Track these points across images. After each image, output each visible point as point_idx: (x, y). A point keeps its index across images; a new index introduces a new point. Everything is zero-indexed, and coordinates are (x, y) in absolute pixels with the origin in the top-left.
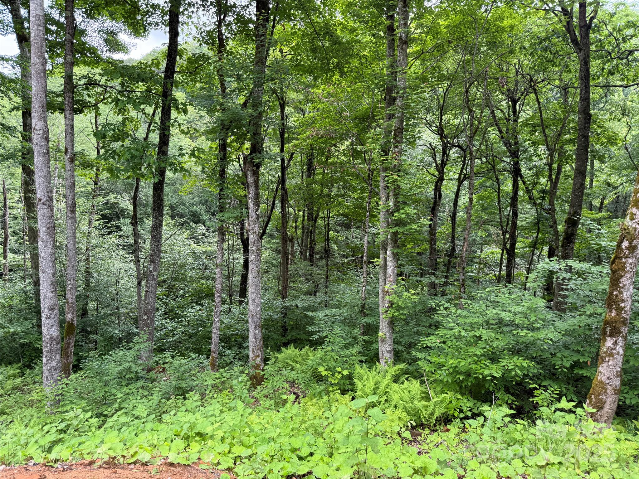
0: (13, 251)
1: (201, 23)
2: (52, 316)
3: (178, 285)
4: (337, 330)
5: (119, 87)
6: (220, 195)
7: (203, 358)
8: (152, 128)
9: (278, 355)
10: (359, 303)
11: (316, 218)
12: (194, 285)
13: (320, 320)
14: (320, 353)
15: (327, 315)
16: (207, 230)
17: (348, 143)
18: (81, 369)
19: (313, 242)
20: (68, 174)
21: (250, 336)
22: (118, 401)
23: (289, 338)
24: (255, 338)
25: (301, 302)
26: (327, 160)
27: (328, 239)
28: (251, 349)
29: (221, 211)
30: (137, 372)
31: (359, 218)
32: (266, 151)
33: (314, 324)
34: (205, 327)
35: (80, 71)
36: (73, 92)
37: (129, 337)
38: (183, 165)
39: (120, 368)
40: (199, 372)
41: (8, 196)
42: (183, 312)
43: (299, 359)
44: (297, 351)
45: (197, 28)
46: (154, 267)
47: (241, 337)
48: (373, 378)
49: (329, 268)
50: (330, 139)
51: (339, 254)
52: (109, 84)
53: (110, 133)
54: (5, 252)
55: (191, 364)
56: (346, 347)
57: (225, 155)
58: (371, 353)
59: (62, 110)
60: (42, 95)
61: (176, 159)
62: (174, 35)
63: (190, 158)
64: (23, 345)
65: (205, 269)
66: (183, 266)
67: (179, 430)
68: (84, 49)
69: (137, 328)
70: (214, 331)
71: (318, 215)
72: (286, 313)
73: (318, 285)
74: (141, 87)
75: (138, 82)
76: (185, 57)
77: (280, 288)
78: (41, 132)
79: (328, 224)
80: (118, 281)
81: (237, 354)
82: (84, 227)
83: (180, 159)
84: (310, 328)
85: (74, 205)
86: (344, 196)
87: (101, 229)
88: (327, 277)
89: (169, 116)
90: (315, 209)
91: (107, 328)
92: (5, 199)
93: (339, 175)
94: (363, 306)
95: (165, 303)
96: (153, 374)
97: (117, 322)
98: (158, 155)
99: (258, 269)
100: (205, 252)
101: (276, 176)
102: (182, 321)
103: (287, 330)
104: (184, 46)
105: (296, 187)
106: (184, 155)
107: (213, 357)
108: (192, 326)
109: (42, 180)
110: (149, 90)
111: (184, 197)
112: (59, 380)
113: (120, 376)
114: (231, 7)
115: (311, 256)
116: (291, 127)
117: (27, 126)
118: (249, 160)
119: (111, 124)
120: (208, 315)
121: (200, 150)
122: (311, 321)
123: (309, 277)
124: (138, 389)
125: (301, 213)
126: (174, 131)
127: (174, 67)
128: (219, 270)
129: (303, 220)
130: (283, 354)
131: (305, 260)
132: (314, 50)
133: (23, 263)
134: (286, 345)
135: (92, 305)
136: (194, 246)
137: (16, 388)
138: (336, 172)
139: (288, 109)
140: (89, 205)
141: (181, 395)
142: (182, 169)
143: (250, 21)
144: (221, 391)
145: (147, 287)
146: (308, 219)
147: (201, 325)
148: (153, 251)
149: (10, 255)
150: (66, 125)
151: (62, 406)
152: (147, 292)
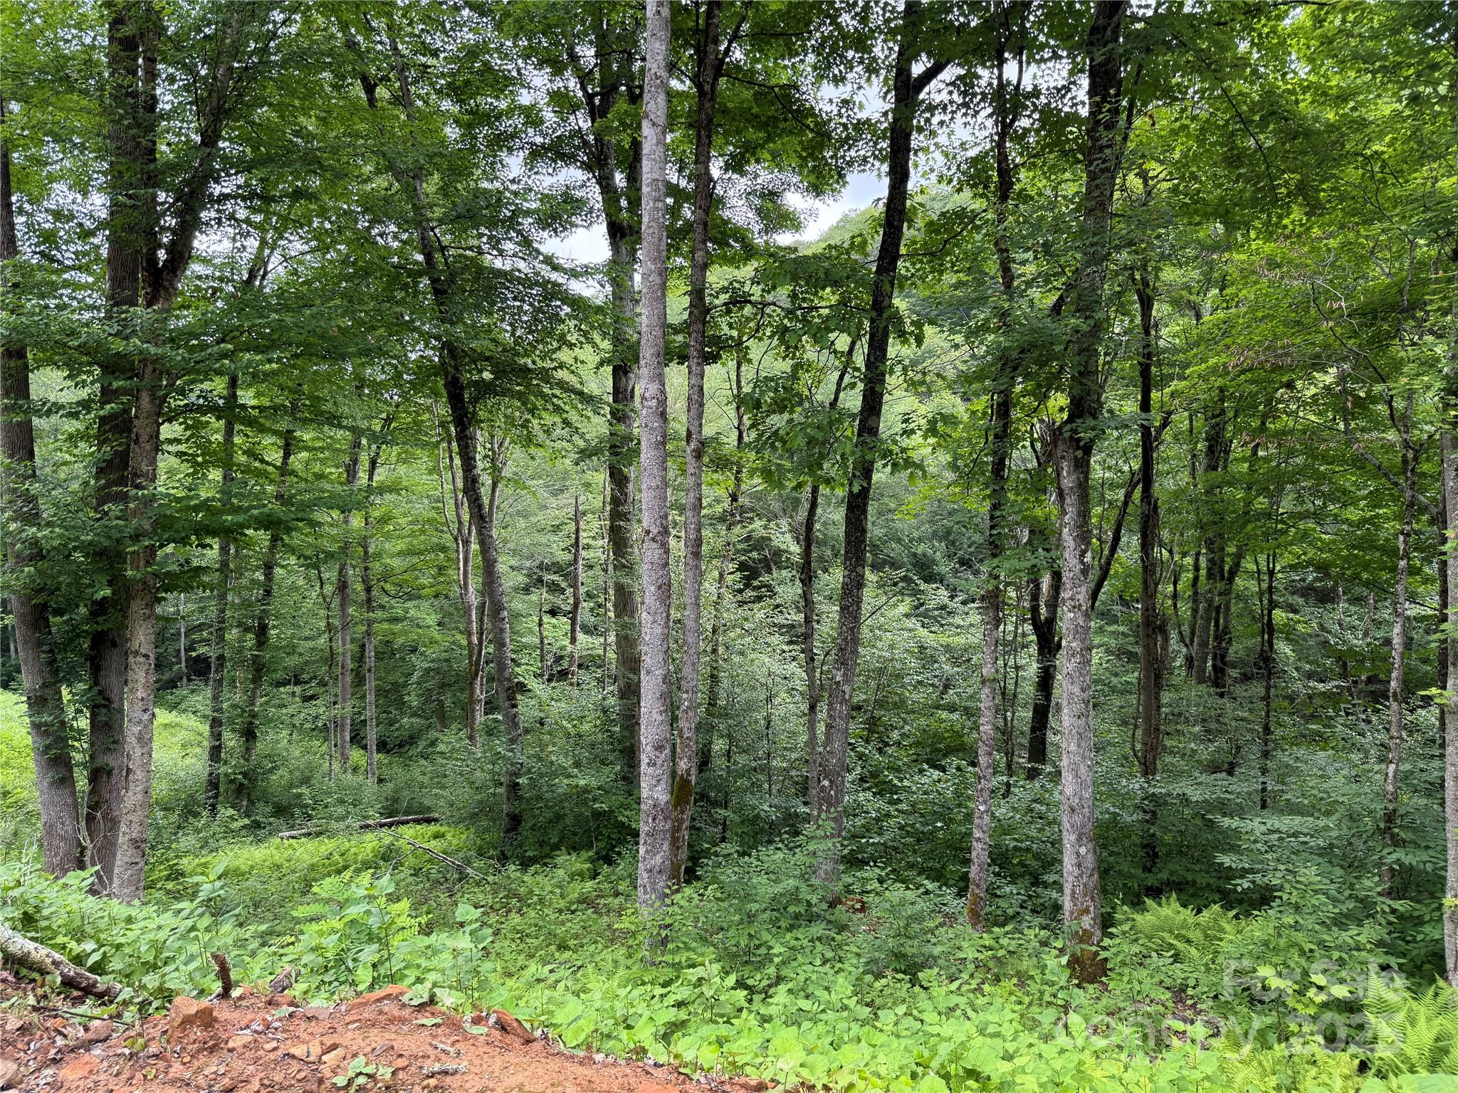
0: (587, 630)
1: (957, 144)
2: (659, 762)
3: (887, 717)
4: (1310, 873)
5: (786, 303)
6: (992, 518)
7: (949, 894)
8: (847, 379)
9: (1138, 917)
10: (1378, 806)
11: (1233, 573)
12: (923, 722)
13: (1255, 842)
14: (1259, 927)
15: (1278, 831)
16: (952, 597)
17: (1329, 377)
18: (698, 878)
19: (1223, 635)
20: (691, 481)
21: (1066, 859)
22: (777, 960)
23: (1164, 876)
24: (1079, 866)
25: (1198, 789)
26: (1263, 423)
27: (1269, 628)
28: (1067, 891)
29: (994, 556)
30: (809, 903)
31: (1365, 576)
32: (1111, 411)
33: (1234, 849)
34: (949, 821)
35: (717, 276)
36: (704, 323)
37: (792, 825)
38: (910, 453)
39: (778, 889)
40: (942, 925)
41: (582, 525)
42: (901, 780)
43: (1196, 935)
44: (1187, 914)
45: (947, 155)
46: (845, 675)
47: (1037, 857)
48: (1429, 1019)
49: (1273, 705)
50: (1273, 371)
51: (1297, 669)
52: (770, 298)
53: (768, 397)
54: (573, 631)
55: (922, 905)
56: (1340, 922)
57: (1006, 426)
58: (1418, 951)
59: (683, 358)
60: (658, 332)
61: (895, 442)
62: (899, 176)
63: (925, 438)
64: (598, 815)
65: (946, 687)
66: (898, 677)
67: (926, 1054)
68: (724, 233)
69: (805, 803)
70: (977, 834)
71: (1237, 565)
72: (1154, 813)
73: (1238, 748)
74: (829, 297)
75: (823, 288)
76: (920, 223)
77: (1138, 746)
78: (654, 403)
79: (1270, 587)
80: (769, 699)
81: (1030, 897)
82: (710, 587)
83: (906, 442)
84: (1226, 860)
85: (699, 542)
86: (1318, 516)
87: (741, 591)
88: (1267, 730)
89: (884, 351)
90: (1231, 549)
91: (750, 800)
92: (577, 531)
93: (1300, 460)
94: (1390, 817)
95: (861, 757)
96: (840, 912)
97: (766, 786)
98: (859, 435)
99: (1085, 695)
100: (948, 648)
101: (1126, 468)
102: (899, 801)
103: (1156, 855)
104: (919, 198)
105: (1178, 494)
106: (913, 432)
107: (973, 894)
108: (922, 816)
109: (651, 494)
110: (843, 302)
111: (899, 525)
112: (667, 896)
113: (778, 906)
114: (1028, 96)
115: (1219, 671)
116: (1165, 350)
117: (621, 393)
118: (1067, 435)
119: (772, 379)
120: (958, 794)
121: (949, 420)
122: (1230, 842)
123: (1213, 726)
124: (812, 941)
125: (1189, 560)
126: (892, 381)
127: (898, 245)
128: (987, 690)
129: (1196, 579)
130: (1148, 916)
131: (1201, 680)
132: (1234, 159)
133: (601, 652)
134: (1156, 893)
135: (719, 745)
136: (923, 632)
137: (584, 900)
138: (1291, 453)
139: (1160, 309)
140: (720, 543)
141: (904, 972)
142: (909, 463)
143: (1073, 118)
144: (997, 980)
145: (830, 716)
146: (1210, 575)
147: (941, 816)
148: (845, 640)
149: (580, 636)
150: (691, 387)
151: (672, 952)
152: (829, 727)
